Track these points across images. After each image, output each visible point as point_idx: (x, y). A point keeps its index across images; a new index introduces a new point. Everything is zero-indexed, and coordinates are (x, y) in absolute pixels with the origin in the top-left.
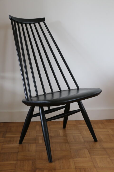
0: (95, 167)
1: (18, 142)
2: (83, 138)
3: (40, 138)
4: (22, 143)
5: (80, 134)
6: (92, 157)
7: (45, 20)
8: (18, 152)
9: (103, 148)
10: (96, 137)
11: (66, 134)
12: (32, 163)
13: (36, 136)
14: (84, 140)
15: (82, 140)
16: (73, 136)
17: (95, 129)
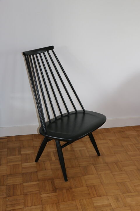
0: (102, 184)
1: (34, 160)
2: (88, 152)
3: (52, 154)
4: (38, 161)
5: (85, 147)
6: (98, 173)
7: (53, 48)
8: (37, 172)
9: (106, 163)
10: (99, 150)
11: (73, 148)
12: (52, 183)
13: (48, 151)
14: (89, 155)
15: (88, 155)
16: (80, 150)
17: (97, 140)
